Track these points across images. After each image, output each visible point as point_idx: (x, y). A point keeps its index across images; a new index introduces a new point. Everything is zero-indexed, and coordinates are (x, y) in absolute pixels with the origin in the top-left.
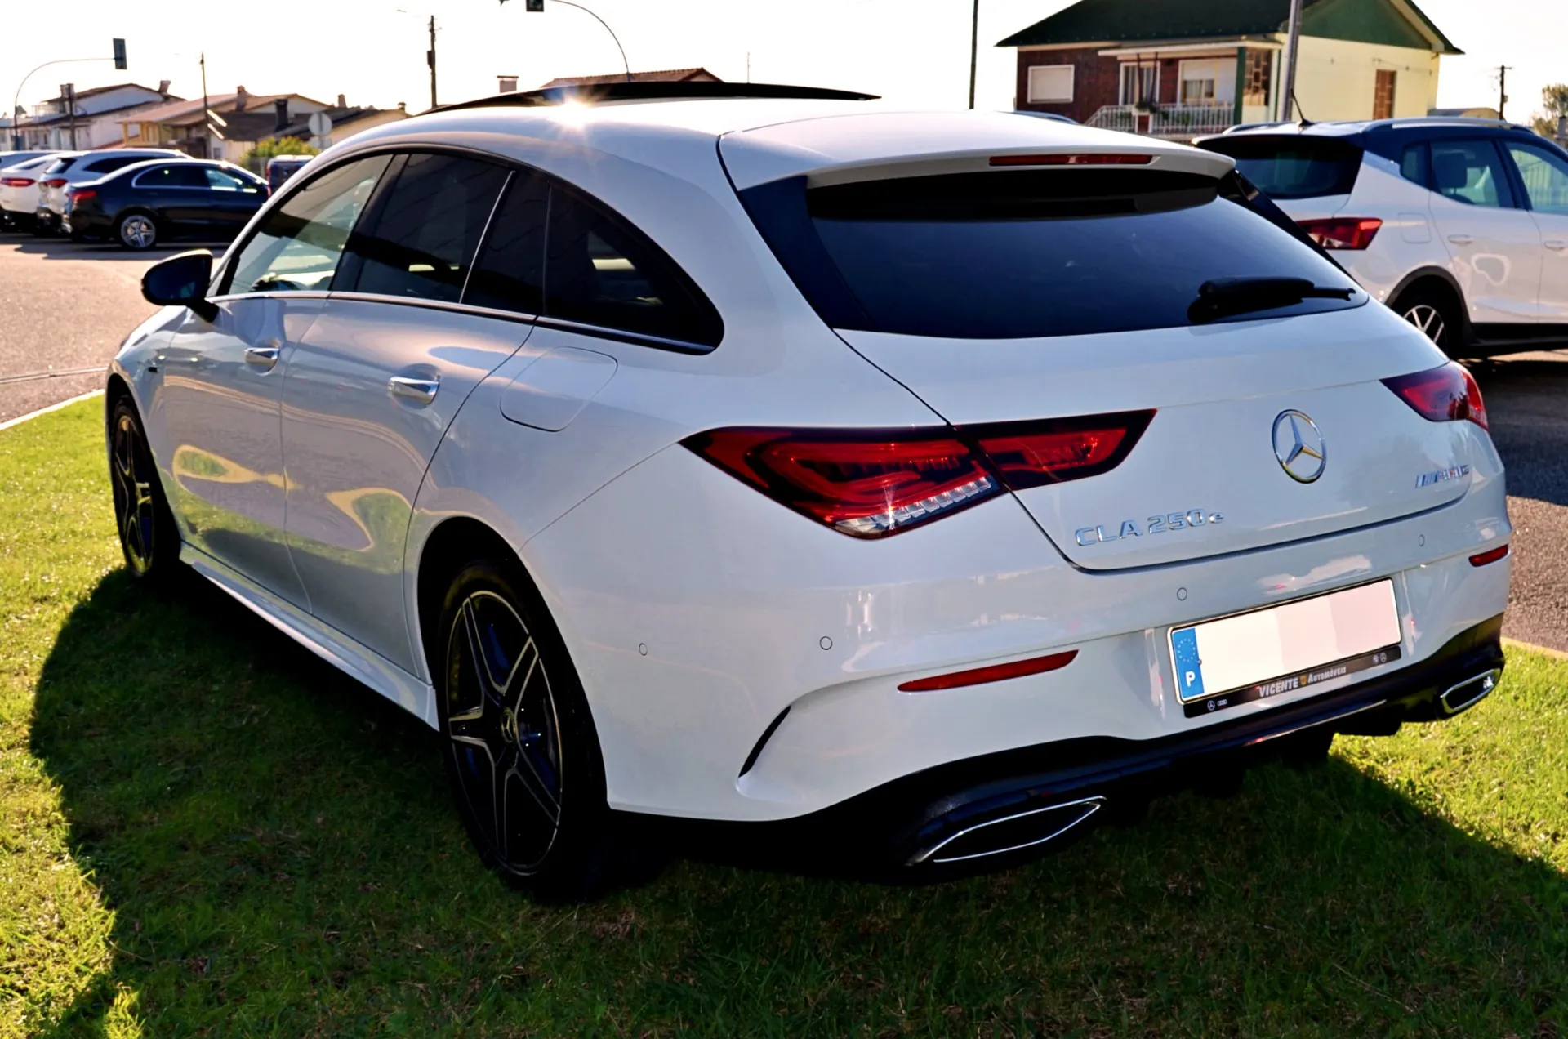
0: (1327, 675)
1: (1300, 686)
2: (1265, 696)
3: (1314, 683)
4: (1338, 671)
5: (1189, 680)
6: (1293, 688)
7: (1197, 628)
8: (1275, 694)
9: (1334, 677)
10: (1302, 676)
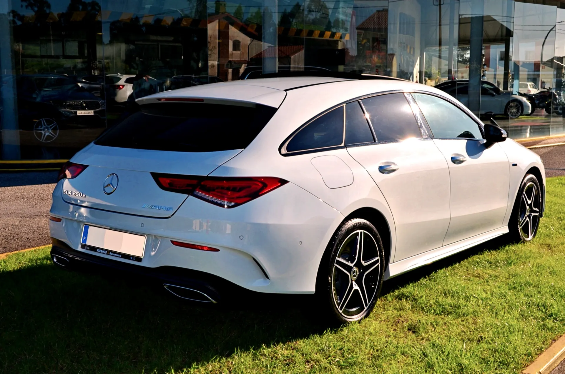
0: (115, 255)
1: (107, 254)
2: (98, 252)
3: (111, 255)
4: (119, 255)
5: (84, 239)
6: (105, 254)
7: (89, 226)
8: (100, 253)
9: (117, 256)
10: (109, 252)
